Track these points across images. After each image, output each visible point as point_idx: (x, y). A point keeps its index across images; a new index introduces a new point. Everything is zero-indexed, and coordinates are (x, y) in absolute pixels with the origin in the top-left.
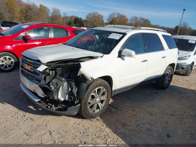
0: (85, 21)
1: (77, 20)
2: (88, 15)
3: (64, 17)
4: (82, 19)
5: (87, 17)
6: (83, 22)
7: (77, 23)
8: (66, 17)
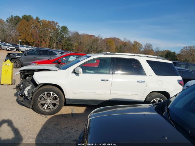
0: (179, 55)
1: (169, 54)
2: (183, 49)
3: (156, 52)
4: (175, 53)
5: (182, 51)
6: (176, 57)
7: (169, 57)
8: (158, 51)
